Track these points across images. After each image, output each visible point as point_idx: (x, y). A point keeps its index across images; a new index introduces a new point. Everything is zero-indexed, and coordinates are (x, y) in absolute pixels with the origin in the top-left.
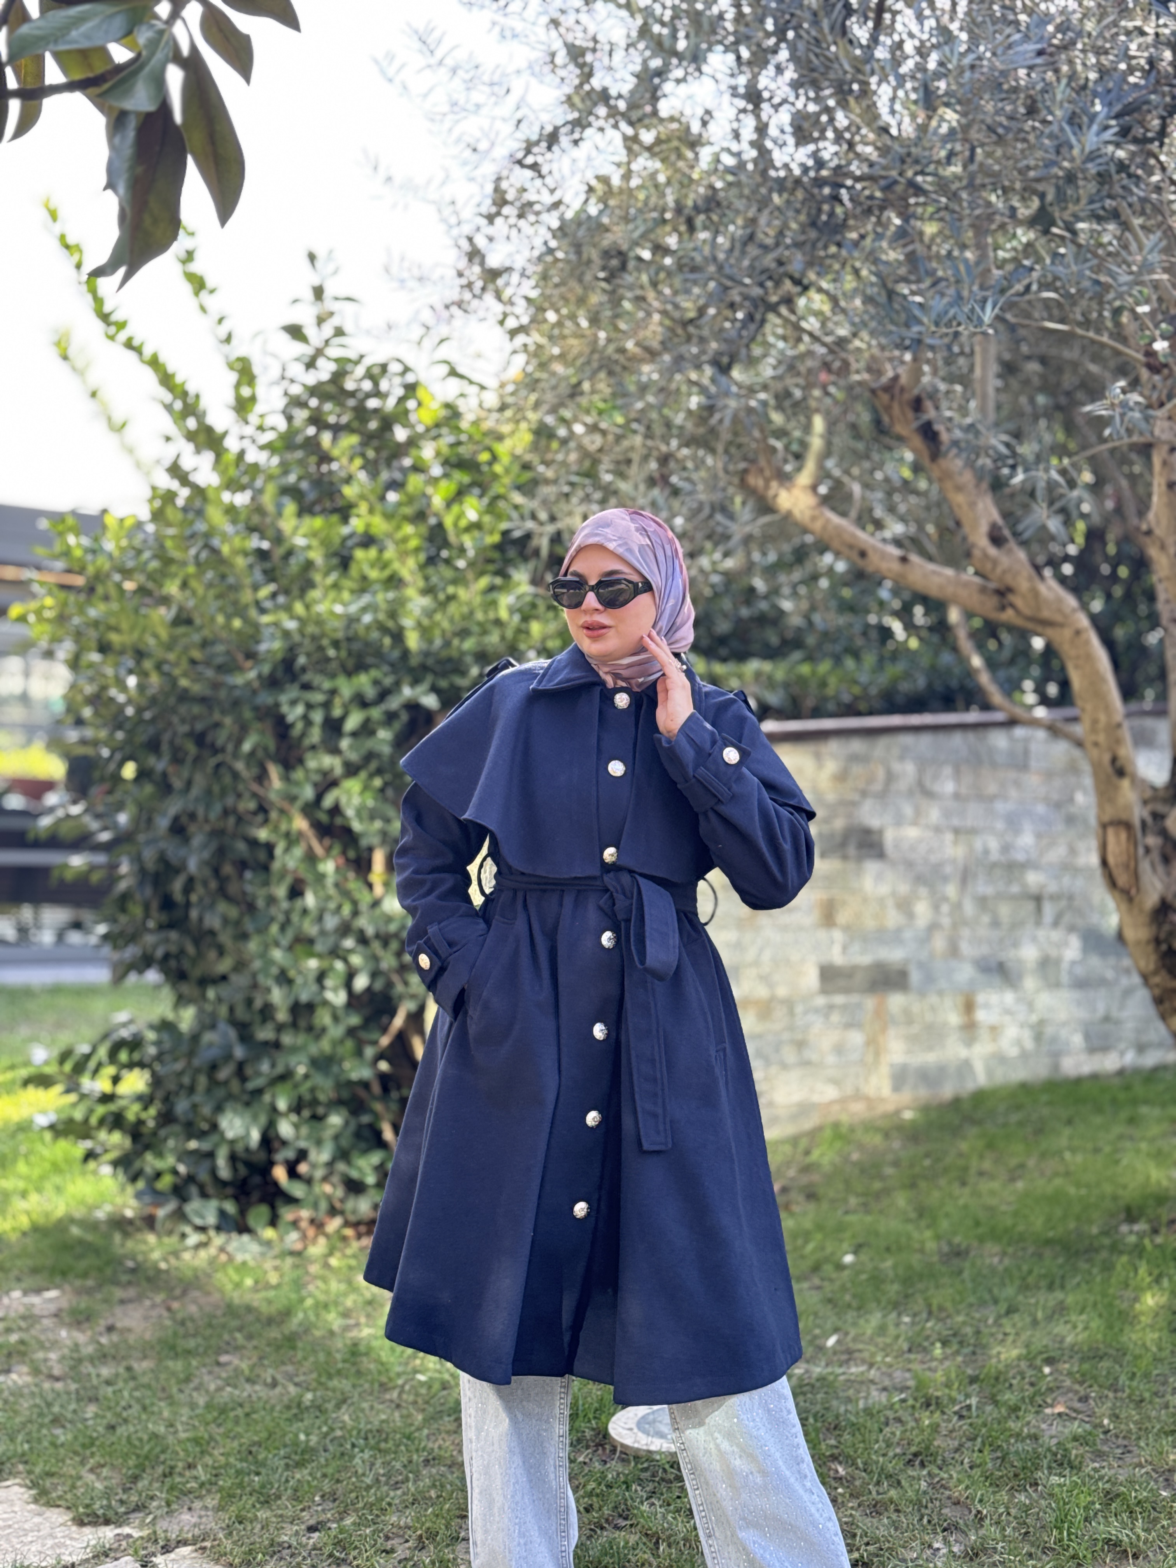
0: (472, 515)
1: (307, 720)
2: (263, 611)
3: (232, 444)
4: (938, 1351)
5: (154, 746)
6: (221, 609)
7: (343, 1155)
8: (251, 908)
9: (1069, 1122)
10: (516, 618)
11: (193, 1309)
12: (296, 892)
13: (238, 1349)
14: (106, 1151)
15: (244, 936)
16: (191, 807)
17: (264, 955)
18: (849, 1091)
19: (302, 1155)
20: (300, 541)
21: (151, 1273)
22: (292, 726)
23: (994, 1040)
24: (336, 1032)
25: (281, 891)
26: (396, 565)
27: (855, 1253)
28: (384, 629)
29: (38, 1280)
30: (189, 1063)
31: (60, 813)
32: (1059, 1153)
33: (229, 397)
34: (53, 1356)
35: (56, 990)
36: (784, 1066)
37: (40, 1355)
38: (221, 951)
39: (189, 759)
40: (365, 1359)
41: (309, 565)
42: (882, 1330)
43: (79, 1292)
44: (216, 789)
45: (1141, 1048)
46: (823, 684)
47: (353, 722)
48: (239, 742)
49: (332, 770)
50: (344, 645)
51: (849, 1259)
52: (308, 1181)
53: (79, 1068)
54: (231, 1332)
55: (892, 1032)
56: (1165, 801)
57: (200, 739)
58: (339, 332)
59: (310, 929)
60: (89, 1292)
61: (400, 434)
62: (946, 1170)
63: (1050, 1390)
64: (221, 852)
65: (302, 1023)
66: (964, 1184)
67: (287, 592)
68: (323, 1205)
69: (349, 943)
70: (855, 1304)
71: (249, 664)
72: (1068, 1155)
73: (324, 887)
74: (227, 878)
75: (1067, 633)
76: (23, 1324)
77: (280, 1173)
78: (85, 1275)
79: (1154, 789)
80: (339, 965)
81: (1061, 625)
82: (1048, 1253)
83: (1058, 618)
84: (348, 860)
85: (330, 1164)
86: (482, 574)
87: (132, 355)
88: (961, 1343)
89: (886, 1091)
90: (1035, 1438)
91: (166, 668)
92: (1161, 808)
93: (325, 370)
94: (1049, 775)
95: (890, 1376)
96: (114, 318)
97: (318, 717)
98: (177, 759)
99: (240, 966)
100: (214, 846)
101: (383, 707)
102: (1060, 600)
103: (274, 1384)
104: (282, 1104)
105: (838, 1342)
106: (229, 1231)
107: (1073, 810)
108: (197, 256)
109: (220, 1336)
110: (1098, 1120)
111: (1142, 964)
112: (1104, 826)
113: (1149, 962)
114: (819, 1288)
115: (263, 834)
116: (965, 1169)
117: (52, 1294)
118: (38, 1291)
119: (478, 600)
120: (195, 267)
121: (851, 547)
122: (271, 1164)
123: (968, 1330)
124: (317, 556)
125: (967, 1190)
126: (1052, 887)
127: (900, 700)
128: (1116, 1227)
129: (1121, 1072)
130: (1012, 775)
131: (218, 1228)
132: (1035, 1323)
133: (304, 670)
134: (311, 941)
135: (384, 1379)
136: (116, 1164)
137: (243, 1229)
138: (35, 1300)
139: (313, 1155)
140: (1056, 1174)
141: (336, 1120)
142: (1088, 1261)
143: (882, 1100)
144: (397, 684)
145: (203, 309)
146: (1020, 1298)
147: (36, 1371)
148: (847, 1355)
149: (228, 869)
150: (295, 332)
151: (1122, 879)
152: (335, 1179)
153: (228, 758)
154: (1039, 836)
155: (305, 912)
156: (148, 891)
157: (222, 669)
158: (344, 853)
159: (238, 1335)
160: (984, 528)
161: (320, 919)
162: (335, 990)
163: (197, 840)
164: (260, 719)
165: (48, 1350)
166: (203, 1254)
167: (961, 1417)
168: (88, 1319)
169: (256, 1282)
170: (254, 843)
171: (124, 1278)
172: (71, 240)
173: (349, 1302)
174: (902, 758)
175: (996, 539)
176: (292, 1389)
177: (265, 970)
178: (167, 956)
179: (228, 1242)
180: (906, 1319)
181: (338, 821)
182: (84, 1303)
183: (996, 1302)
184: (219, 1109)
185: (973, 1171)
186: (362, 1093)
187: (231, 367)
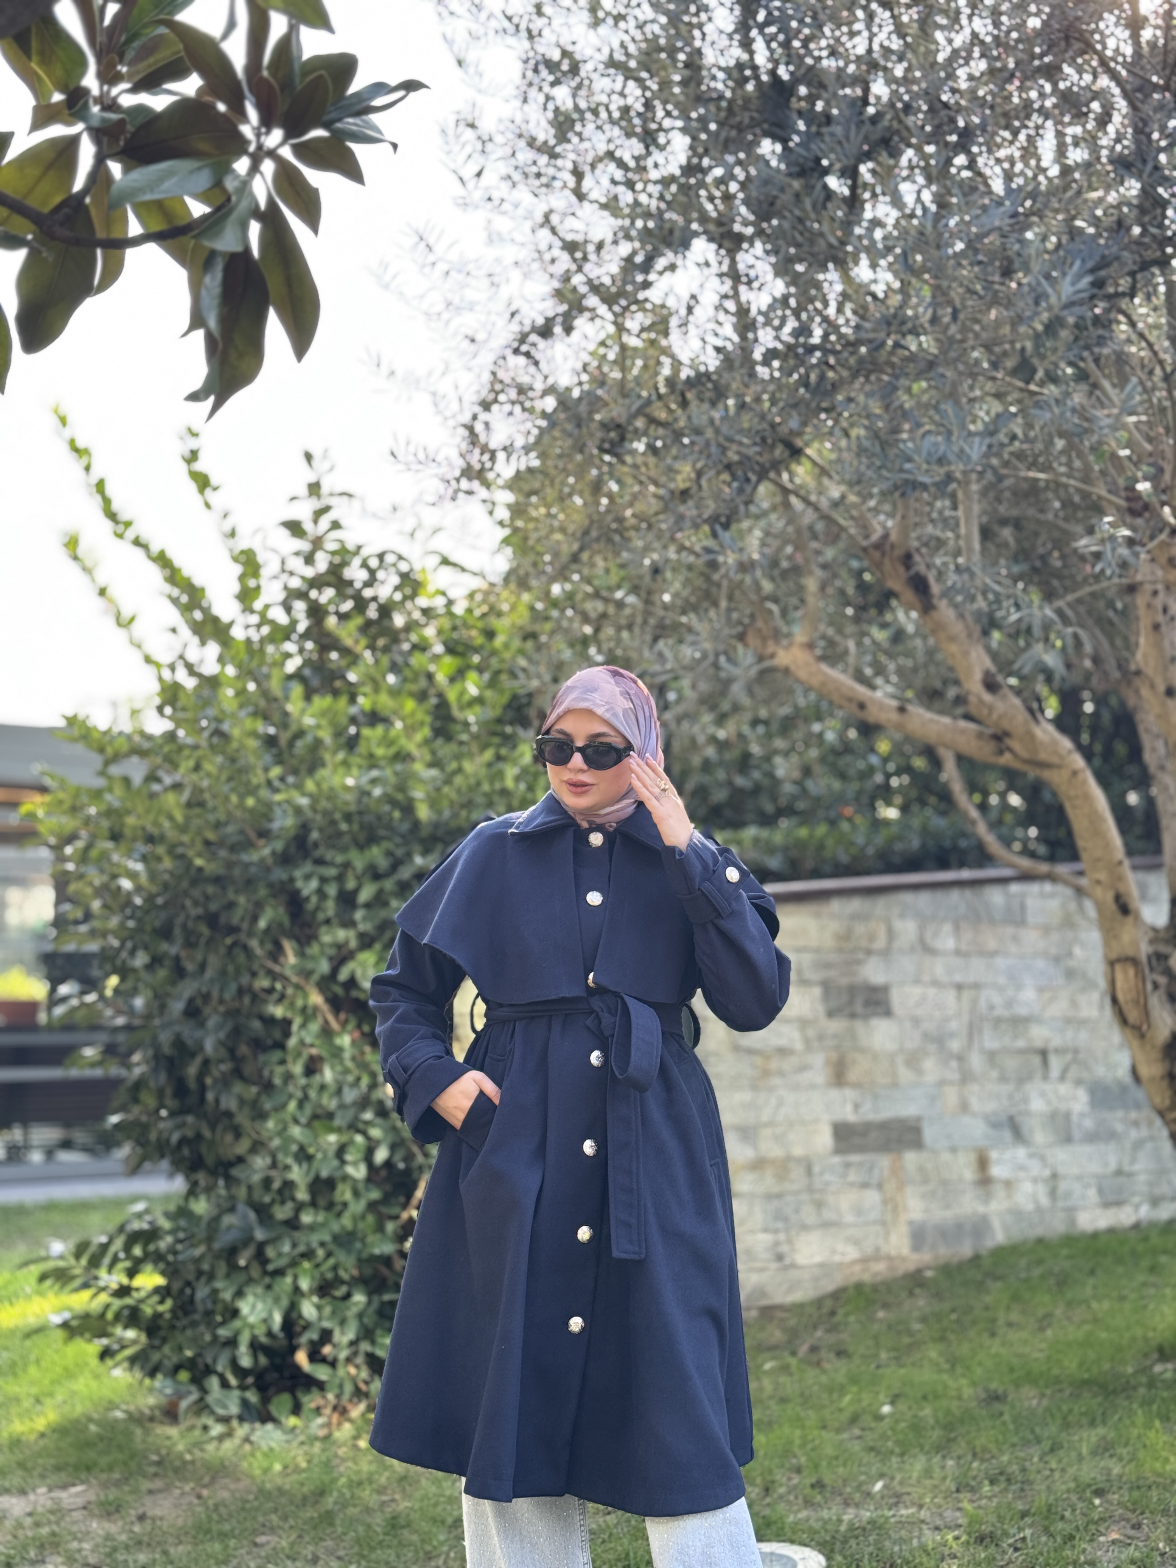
0: (473, 690)
1: (321, 894)
2: (277, 791)
3: (238, 633)
4: (986, 1488)
5: (165, 933)
6: (233, 790)
7: (367, 1334)
8: (268, 1087)
9: (1092, 1272)
11: (225, 1495)
12: (312, 1068)
13: (272, 1530)
14: (123, 1347)
15: (261, 1116)
16: (204, 990)
17: (282, 1131)
18: (869, 1250)
19: (326, 1336)
20: (308, 721)
21: (177, 1463)
22: (307, 899)
23: (1009, 1196)
24: (357, 1207)
25: (298, 1069)
26: (403, 741)
27: (892, 1403)
28: (394, 803)
29: (64, 1477)
30: (209, 1249)
31: (75, 1002)
32: (1086, 1302)
33: (236, 588)
34: (86, 1546)
35: (50, 1207)
36: (804, 1227)
37: (75, 1545)
38: (238, 1133)
39: (203, 941)
40: (405, 1532)
41: (318, 743)
42: (927, 1473)
43: (105, 1485)
44: (231, 968)
45: (1155, 1202)
46: (821, 846)
47: (366, 894)
48: (255, 919)
49: (347, 942)
50: (356, 818)
51: (886, 1409)
52: (333, 1364)
53: (95, 1262)
54: (265, 1514)
55: (909, 1190)
56: (1166, 941)
57: (212, 920)
58: (336, 525)
59: (331, 1104)
60: (118, 1484)
61: (399, 621)
62: (974, 1322)
63: (1102, 1520)
64: (236, 1032)
65: (322, 1202)
66: (993, 1335)
67: (295, 772)
68: (348, 1388)
69: (368, 1116)
70: (897, 1450)
71: (262, 842)
72: (1095, 1305)
73: (341, 1060)
74: (243, 1059)
75: (1065, 774)
76: (52, 1518)
77: (301, 1358)
78: (111, 1468)
79: (1154, 930)
80: (359, 1139)
81: (1059, 767)
82: (1086, 1394)
83: (1055, 760)
84: (363, 1034)
85: (353, 1343)
86: (484, 747)
87: (139, 553)
88: (1009, 1480)
89: (906, 1251)
90: (1092, 1563)
91: (180, 850)
92: (1163, 949)
93: (322, 563)
94: (1046, 930)
95: (940, 1515)
96: (121, 517)
97: (332, 890)
98: (190, 944)
99: (257, 1146)
100: (229, 1025)
101: (396, 877)
102: (1055, 742)
103: (315, 1560)
104: (305, 1284)
105: (885, 1487)
106: (252, 1422)
107: (1072, 963)
108: (201, 455)
109: (254, 1518)
110: (1120, 1270)
111: (1158, 1100)
112: (1112, 963)
113: (1163, 1097)
114: (859, 1438)
115: (278, 1011)
116: (994, 1321)
117: (79, 1488)
118: (64, 1487)
119: (483, 771)
120: (198, 466)
121: (850, 700)
122: (293, 1349)
123: (1015, 1468)
124: (326, 735)
125: (998, 1340)
126: (1056, 1041)
127: (897, 860)
128: (1151, 1367)
129: (1136, 1226)
130: (1010, 930)
131: (241, 1419)
132: (1080, 1458)
133: (316, 845)
134: (330, 1116)
135: (428, 1548)
136: (133, 1360)
137: (266, 1417)
138: (63, 1495)
139: (337, 1336)
140: (1084, 1322)
141: (359, 1298)
142: (1128, 1397)
143: (904, 1259)
144: (409, 855)
145: (208, 506)
146: (1064, 1435)
148: (897, 1499)
149: (244, 1049)
150: (294, 528)
151: (1133, 1015)
152: (360, 1360)
153: (242, 937)
154: (1041, 990)
155: (323, 1087)
156: (163, 1078)
157: (234, 848)
158: (359, 1026)
159: (274, 1517)
160: (978, 676)
161: (339, 1091)
162: (355, 1164)
163: (212, 1022)
164: (274, 896)
165: (80, 1541)
166: (228, 1445)
167: (1016, 1549)
168: (117, 1511)
169: (285, 1467)
170: (270, 1021)
171: (152, 1470)
172: (81, 444)
173: (383, 1480)
174: (902, 916)
175: (991, 685)
177: (284, 1148)
178: (183, 1141)
179: (253, 1430)
180: (950, 1463)
181: (354, 994)
182: (113, 1494)
183: (1039, 1441)
184: (239, 1294)
185: (1001, 1321)
186: (384, 1268)
187: (235, 559)
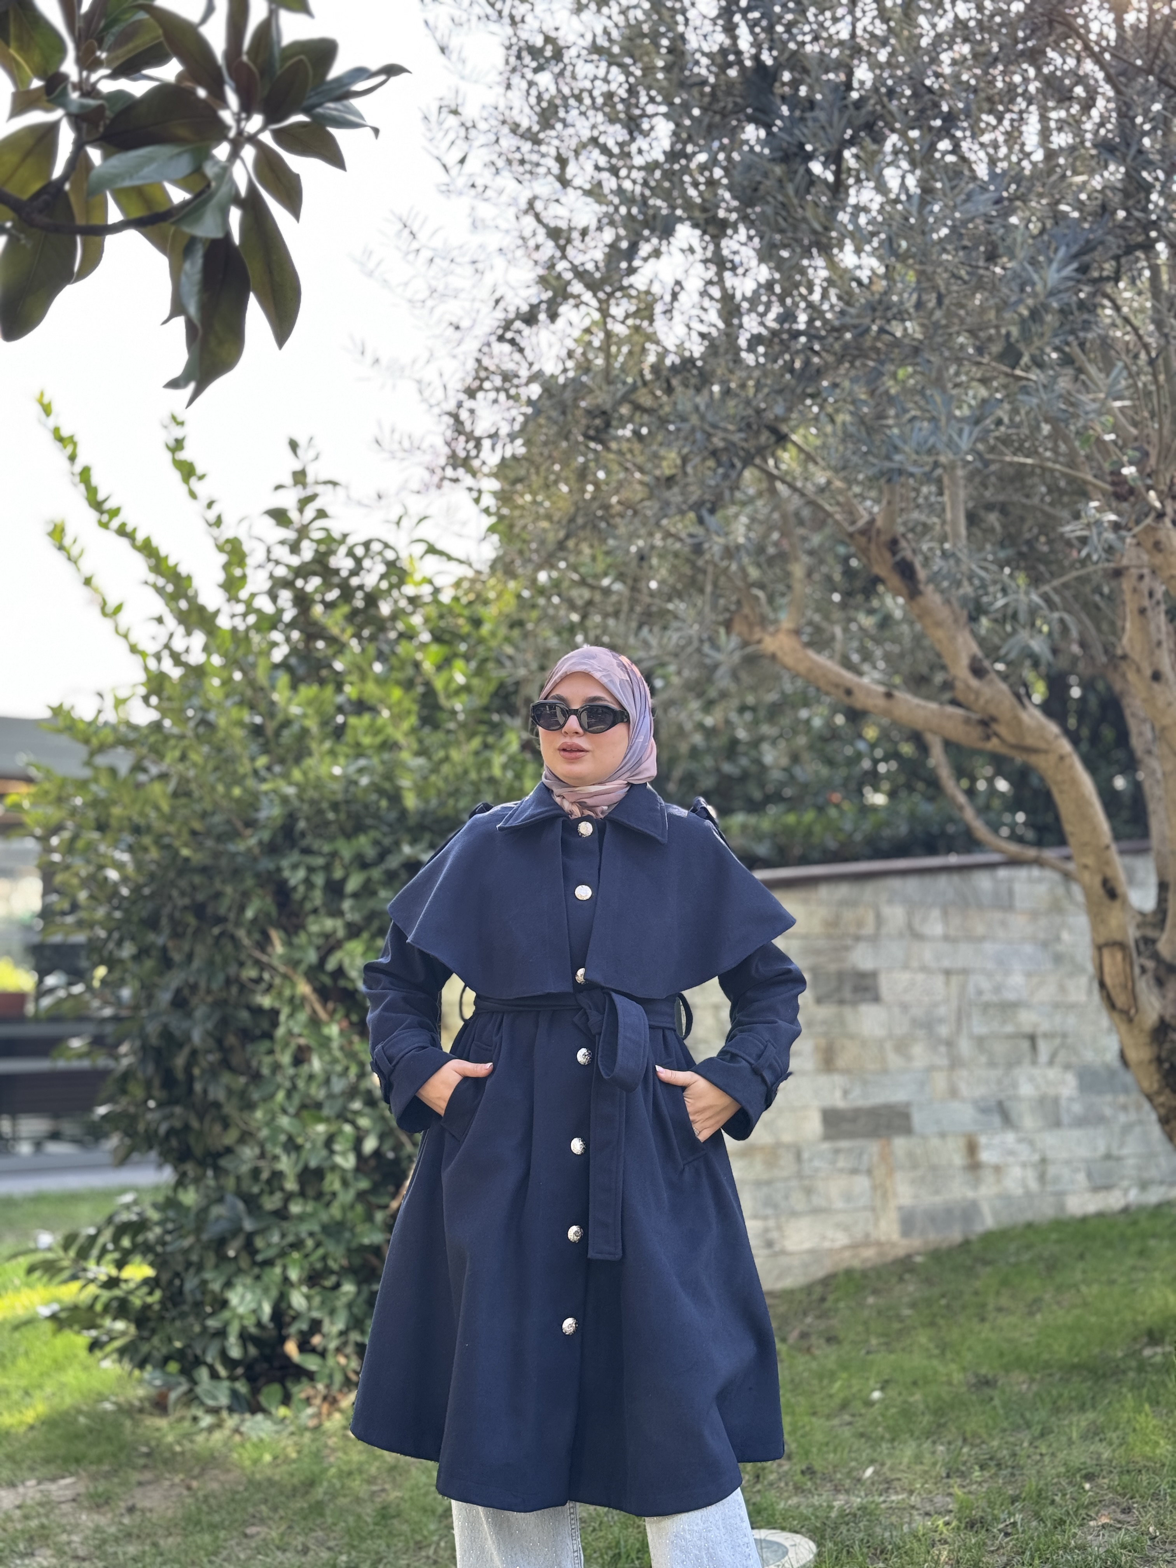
0: (460, 679)
1: (308, 883)
2: (263, 780)
3: (224, 622)
4: (977, 1474)
5: (152, 923)
6: (219, 779)
7: (356, 1323)
8: (256, 1077)
9: (1081, 1257)
10: (510, 774)
11: (215, 1486)
12: (300, 1058)
13: (262, 1521)
14: (112, 1339)
15: (249, 1106)
16: (192, 980)
17: (271, 1122)
18: (859, 1236)
19: (316, 1326)
20: (295, 710)
21: (167, 1455)
22: (295, 888)
23: (999, 1181)
24: (347, 1197)
25: (286, 1059)
26: (390, 730)
27: (882, 1389)
28: (381, 792)
29: (53, 1469)
30: (198, 1240)
31: (62, 993)
32: (1075, 1286)
33: (220, 576)
34: (76, 1538)
35: (39, 1198)
36: (794, 1214)
37: (64, 1537)
38: (226, 1124)
39: (190, 931)
40: (395, 1522)
41: (305, 732)
42: (918, 1459)
43: (94, 1478)
44: (218, 959)
45: (1144, 1185)
46: (809, 833)
47: (353, 884)
48: (242, 909)
49: (334, 932)
50: (343, 807)
51: (876, 1395)
52: (323, 1354)
53: (83, 1254)
54: (255, 1505)
55: (899, 1176)
56: (1152, 925)
57: (199, 910)
58: (321, 514)
59: (319, 1093)
60: (107, 1476)
61: (385, 609)
62: (964, 1307)
63: (1093, 1504)
64: (224, 1022)
65: (311, 1192)
66: (983, 1320)
67: (282, 761)
68: (338, 1378)
69: (357, 1105)
70: (888, 1436)
71: (249, 832)
72: (1084, 1289)
73: (329, 1050)
74: (231, 1049)
75: (1052, 758)
76: (42, 1511)
77: (291, 1348)
78: (100, 1460)
79: (1142, 914)
80: (348, 1128)
81: (1046, 752)
82: (1076, 1379)
83: (1042, 745)
84: (351, 1024)
85: (342, 1333)
86: (471, 735)
87: (124, 542)
88: (999, 1465)
89: (895, 1236)
90: (1083, 1548)
91: (166, 840)
92: (1149, 932)
93: (308, 552)
94: (1034, 915)
95: (931, 1501)
96: (107, 506)
97: (319, 880)
98: (177, 934)
99: (246, 1137)
100: (217, 1016)
101: (384, 866)
102: (1042, 728)
103: (305, 1551)
104: (294, 1275)
105: (875, 1472)
106: (242, 1412)
107: (1060, 948)
108: (187, 444)
109: (244, 1510)
110: (1109, 1254)
111: (1146, 1084)
112: (1099, 948)
113: (1151, 1081)
114: (849, 1424)
115: (266, 1001)
116: (983, 1306)
117: (68, 1481)
118: (54, 1479)
119: (470, 760)
120: (182, 455)
121: (837, 686)
122: (282, 1340)
123: (1005, 1452)
124: (312, 724)
125: (987, 1325)
126: (1045, 1026)
127: (885, 846)
128: (1140, 1351)
129: (1125, 1210)
130: (998, 915)
131: (231, 1410)
132: (1070, 1443)
133: (303, 835)
134: (319, 1106)
135: (418, 1538)
136: (122, 1352)
137: (255, 1408)
138: (53, 1487)
139: (326, 1327)
140: (1074, 1306)
141: (349, 1288)
142: (1118, 1381)
143: (894, 1245)
144: (397, 844)
145: (193, 495)
146: (1053, 1419)
147: (60, 1552)
148: (887, 1485)
149: (231, 1040)
150: (279, 516)
151: (1121, 1000)
152: (350, 1349)
153: (230, 927)
154: (1029, 975)
155: (311, 1077)
156: (150, 1069)
157: (219, 838)
158: (347, 1016)
159: (263, 1508)
160: (965, 661)
161: (327, 1081)
162: (344, 1154)
163: (200, 1012)
164: (261, 886)
165: (70, 1533)
166: (218, 1436)
167: (1007, 1534)
168: (107, 1503)
169: (275, 1458)
170: (257, 1011)
171: (141, 1461)
172: (65, 433)
173: (373, 1470)
174: (890, 902)
175: (978, 671)
176: (325, 1555)
177: (273, 1138)
178: (171, 1132)
179: (243, 1421)
180: (941, 1448)
181: (342, 983)
182: (102, 1486)
183: (1029, 1426)
184: (228, 1284)
185: (991, 1306)
186: (374, 1261)
187: (220, 549)
